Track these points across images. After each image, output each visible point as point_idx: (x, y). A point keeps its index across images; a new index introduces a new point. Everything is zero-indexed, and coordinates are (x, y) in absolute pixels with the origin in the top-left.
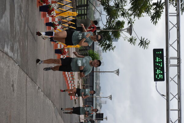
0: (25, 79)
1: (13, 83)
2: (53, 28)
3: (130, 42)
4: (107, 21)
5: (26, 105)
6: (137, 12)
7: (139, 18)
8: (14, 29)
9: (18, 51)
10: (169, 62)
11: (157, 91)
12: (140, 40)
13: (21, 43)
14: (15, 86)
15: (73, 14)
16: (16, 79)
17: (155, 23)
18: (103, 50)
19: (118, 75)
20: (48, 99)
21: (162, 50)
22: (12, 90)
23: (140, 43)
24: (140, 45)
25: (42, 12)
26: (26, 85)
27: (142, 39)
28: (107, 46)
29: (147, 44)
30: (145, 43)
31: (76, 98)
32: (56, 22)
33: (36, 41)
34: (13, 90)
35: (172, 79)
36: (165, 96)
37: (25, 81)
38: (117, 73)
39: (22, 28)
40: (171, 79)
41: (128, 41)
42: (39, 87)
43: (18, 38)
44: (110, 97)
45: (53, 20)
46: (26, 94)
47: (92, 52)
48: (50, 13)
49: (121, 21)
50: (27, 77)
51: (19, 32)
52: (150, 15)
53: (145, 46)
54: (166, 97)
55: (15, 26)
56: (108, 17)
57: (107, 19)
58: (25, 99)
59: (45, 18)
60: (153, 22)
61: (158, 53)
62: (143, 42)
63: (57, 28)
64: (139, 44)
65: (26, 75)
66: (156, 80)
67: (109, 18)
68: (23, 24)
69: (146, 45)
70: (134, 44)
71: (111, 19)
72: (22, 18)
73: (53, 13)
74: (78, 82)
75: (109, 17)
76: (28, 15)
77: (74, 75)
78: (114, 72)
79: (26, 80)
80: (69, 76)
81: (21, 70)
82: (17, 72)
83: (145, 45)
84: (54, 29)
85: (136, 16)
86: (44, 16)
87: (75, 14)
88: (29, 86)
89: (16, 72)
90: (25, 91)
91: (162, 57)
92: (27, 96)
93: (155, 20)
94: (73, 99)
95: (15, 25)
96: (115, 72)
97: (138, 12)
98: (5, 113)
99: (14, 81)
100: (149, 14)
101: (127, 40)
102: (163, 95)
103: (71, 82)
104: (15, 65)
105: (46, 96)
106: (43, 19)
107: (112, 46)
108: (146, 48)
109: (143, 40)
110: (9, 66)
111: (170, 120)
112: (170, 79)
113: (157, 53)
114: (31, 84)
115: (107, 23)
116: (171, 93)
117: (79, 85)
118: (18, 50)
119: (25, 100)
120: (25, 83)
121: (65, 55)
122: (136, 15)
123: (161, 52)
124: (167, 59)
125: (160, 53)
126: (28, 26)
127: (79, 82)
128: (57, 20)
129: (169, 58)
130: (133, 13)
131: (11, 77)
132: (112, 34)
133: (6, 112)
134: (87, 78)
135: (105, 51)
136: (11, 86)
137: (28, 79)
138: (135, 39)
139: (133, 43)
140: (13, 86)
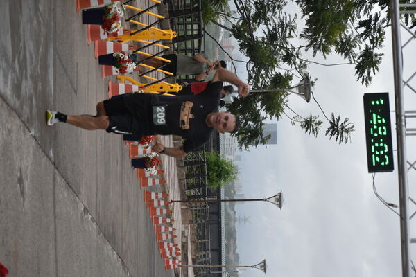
0: (52, 175)
1: (21, 175)
2: (118, 70)
3: (304, 129)
4: (250, 75)
5: (56, 240)
6: (321, 41)
7: (326, 55)
8: (22, 45)
9: (32, 102)
10: (403, 123)
11: (377, 195)
12: (331, 122)
13: (40, 84)
14: (27, 183)
15: (164, 35)
16: (28, 167)
17: (367, 82)
18: (241, 145)
19: (280, 207)
20: (110, 247)
21: (385, 96)
22: (19, 192)
23: (331, 128)
24: (330, 133)
25: (89, 26)
26: (54, 193)
27: (333, 119)
28: (249, 134)
29: (347, 131)
30: (342, 129)
31: (179, 266)
32: (124, 53)
33: (76, 92)
34: (22, 193)
35: (411, 165)
36: (396, 207)
37: (51, 182)
38: (278, 203)
39: (41, 50)
40: (409, 166)
41: (302, 125)
42: (85, 209)
43: (31, 69)
44: (261, 266)
45: (118, 47)
46: (55, 213)
47: (216, 158)
48: (107, 27)
49: (283, 74)
50: (55, 173)
51: (34, 56)
52: (353, 62)
53: (342, 136)
54: (398, 210)
55: (22, 37)
56: (251, 65)
57: (249, 71)
58: (53, 225)
59: (97, 41)
60: (361, 79)
61: (375, 102)
62: (337, 126)
63: (126, 68)
64: (327, 132)
65: (53, 166)
66: (373, 169)
67: (253, 69)
68: (42, 40)
69: (345, 134)
70: (315, 132)
71: (259, 71)
72: (39, 23)
73: (116, 27)
74: (183, 233)
75: (253, 67)
76: (55, 23)
77: (173, 209)
78: (270, 200)
79: (54, 179)
80: (159, 204)
81: (41, 150)
82: (31, 151)
83: (342, 133)
84: (120, 70)
85: (318, 51)
86: (95, 35)
87: (171, 34)
88: (61, 196)
89: (29, 152)
90: (50, 205)
91: (384, 111)
92: (57, 220)
93: (366, 74)
94: (172, 267)
95: (22, 33)
96: (273, 200)
97: (324, 40)
98: (3, 241)
99: (23, 170)
100: (350, 58)
101: (298, 124)
102: (392, 205)
103: (164, 221)
104: (24, 132)
105: (105, 236)
106: (91, 43)
107: (261, 134)
108: (344, 140)
109: (338, 122)
110: (10, 131)
111: (410, 265)
112: (407, 166)
113: (373, 103)
114: (66, 195)
115: (249, 80)
116: (410, 199)
117: (184, 241)
118: (31, 99)
119: (52, 228)
120: (51, 186)
121: (148, 143)
122: (319, 48)
123: (382, 102)
124: (398, 116)
125: (380, 102)
126: (55, 49)
127: (186, 235)
128: (125, 47)
129: (403, 113)
130: (312, 43)
131: (17, 157)
132: (262, 106)
133: (5, 240)
134: (203, 221)
135: (246, 146)
136: (16, 180)
137: (59, 179)
138: (317, 121)
139: (313, 131)
140: (20, 181)
